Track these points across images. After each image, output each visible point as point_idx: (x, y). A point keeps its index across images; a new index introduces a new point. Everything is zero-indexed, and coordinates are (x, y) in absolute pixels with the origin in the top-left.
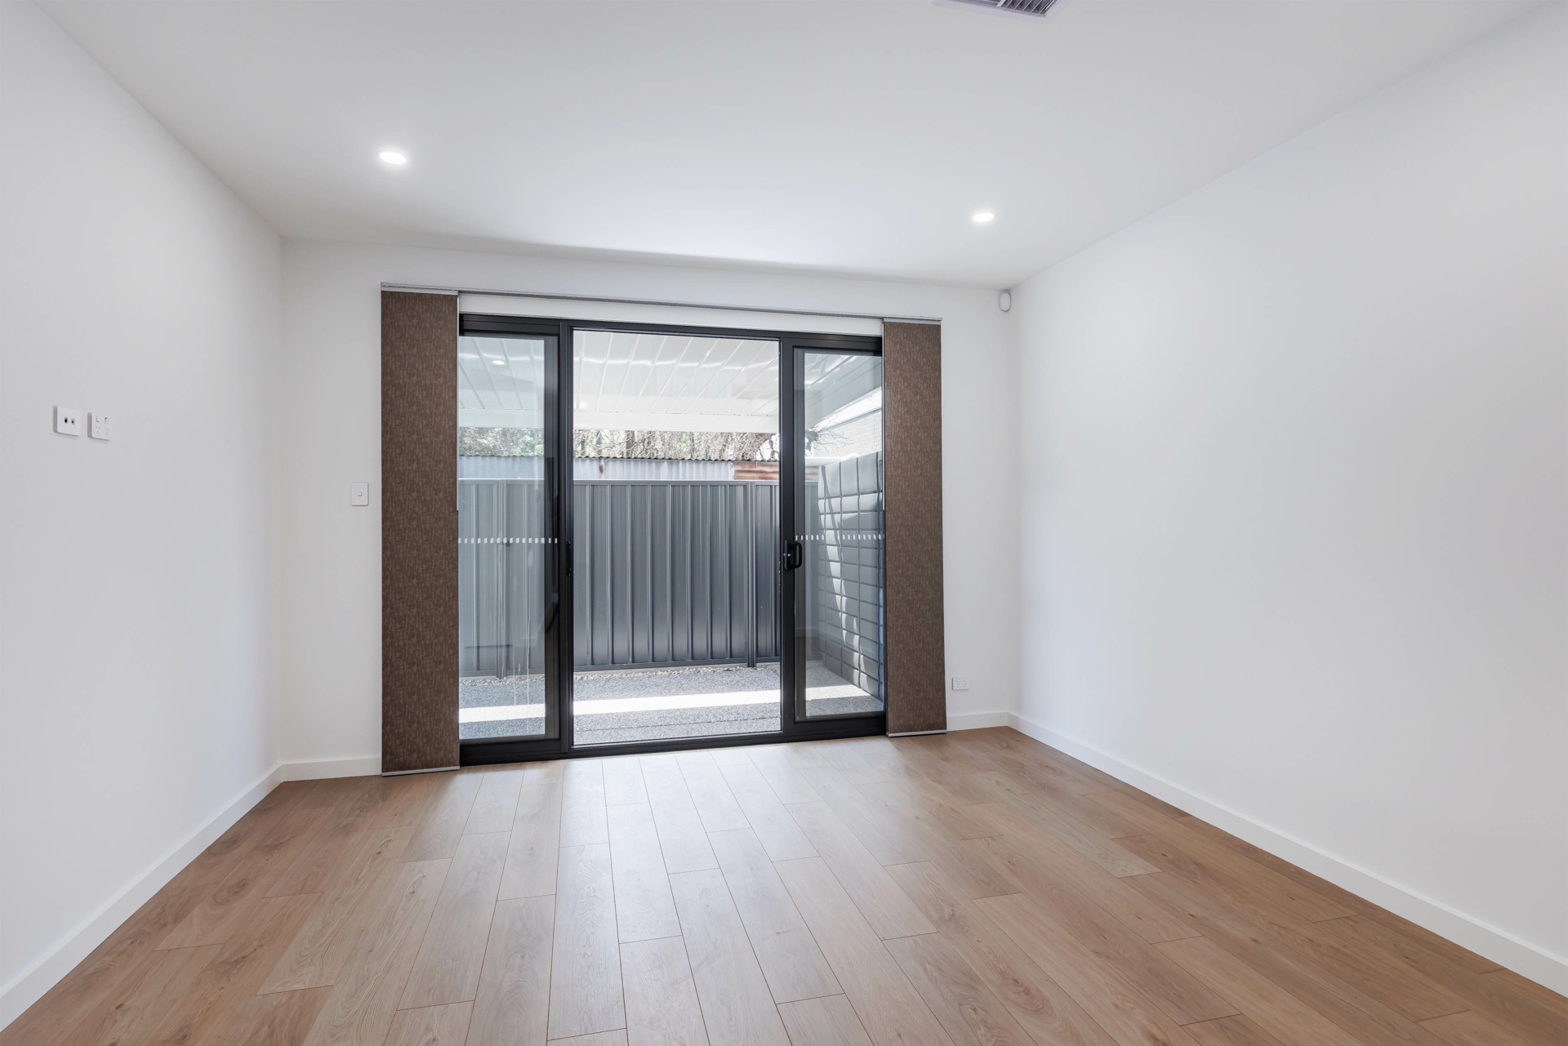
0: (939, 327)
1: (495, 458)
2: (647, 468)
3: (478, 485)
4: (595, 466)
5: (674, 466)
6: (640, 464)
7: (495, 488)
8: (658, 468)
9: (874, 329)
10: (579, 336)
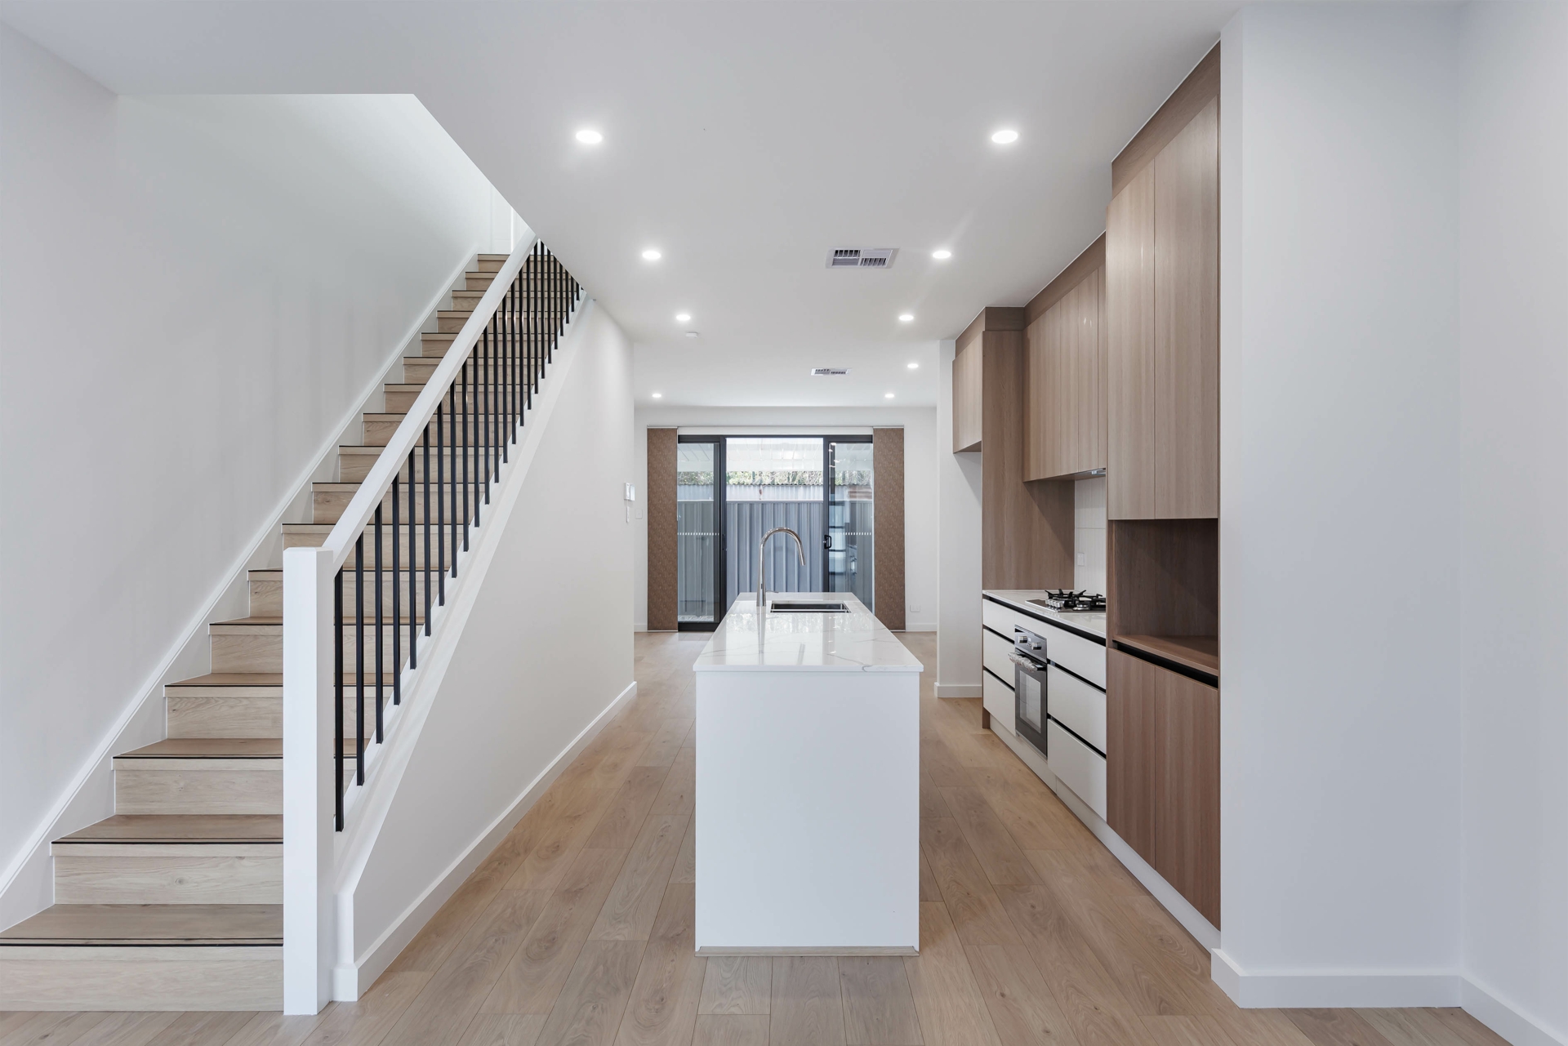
0: (903, 429)
1: (696, 486)
2: (789, 491)
3: (686, 504)
4: (757, 489)
5: (807, 489)
6: (785, 488)
7: (695, 506)
8: (796, 490)
9: (869, 432)
10: (729, 441)
